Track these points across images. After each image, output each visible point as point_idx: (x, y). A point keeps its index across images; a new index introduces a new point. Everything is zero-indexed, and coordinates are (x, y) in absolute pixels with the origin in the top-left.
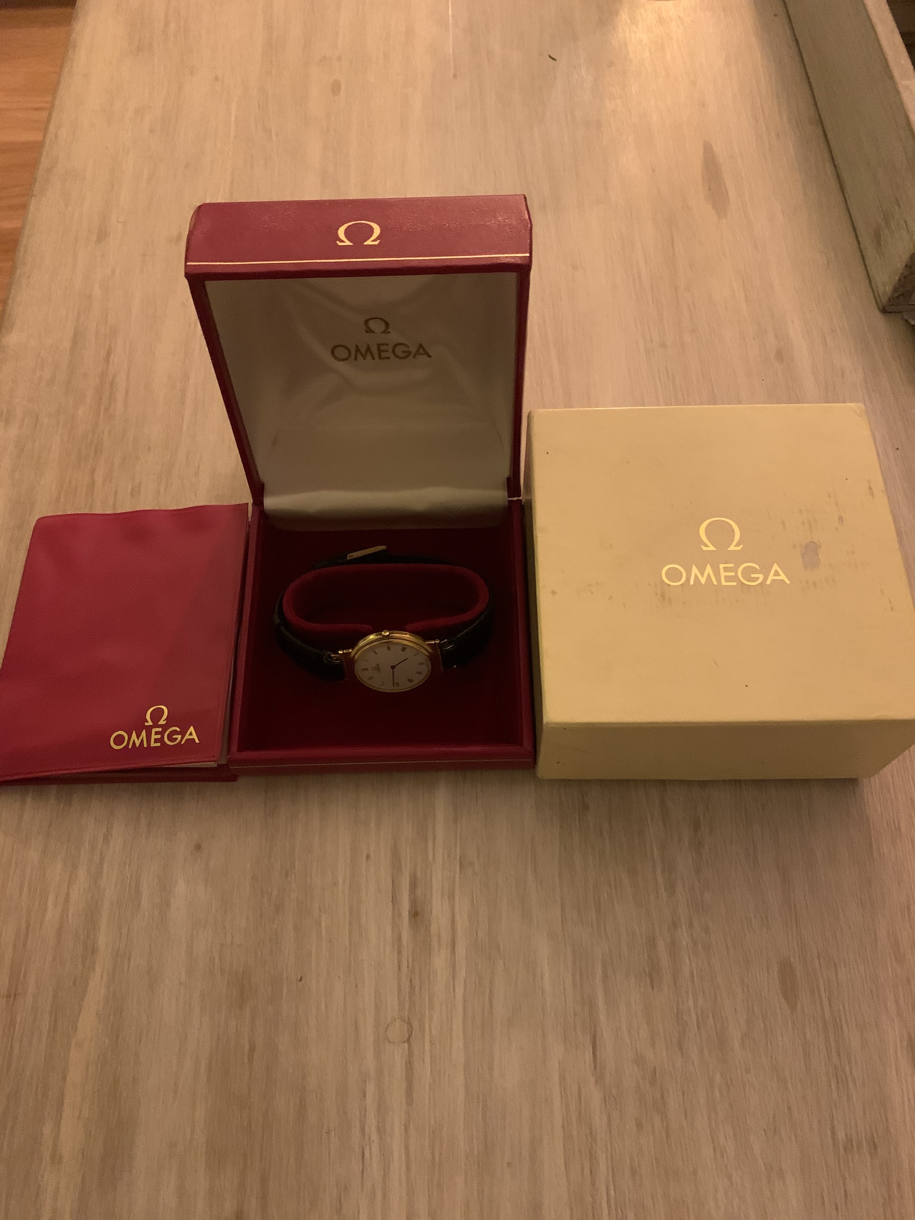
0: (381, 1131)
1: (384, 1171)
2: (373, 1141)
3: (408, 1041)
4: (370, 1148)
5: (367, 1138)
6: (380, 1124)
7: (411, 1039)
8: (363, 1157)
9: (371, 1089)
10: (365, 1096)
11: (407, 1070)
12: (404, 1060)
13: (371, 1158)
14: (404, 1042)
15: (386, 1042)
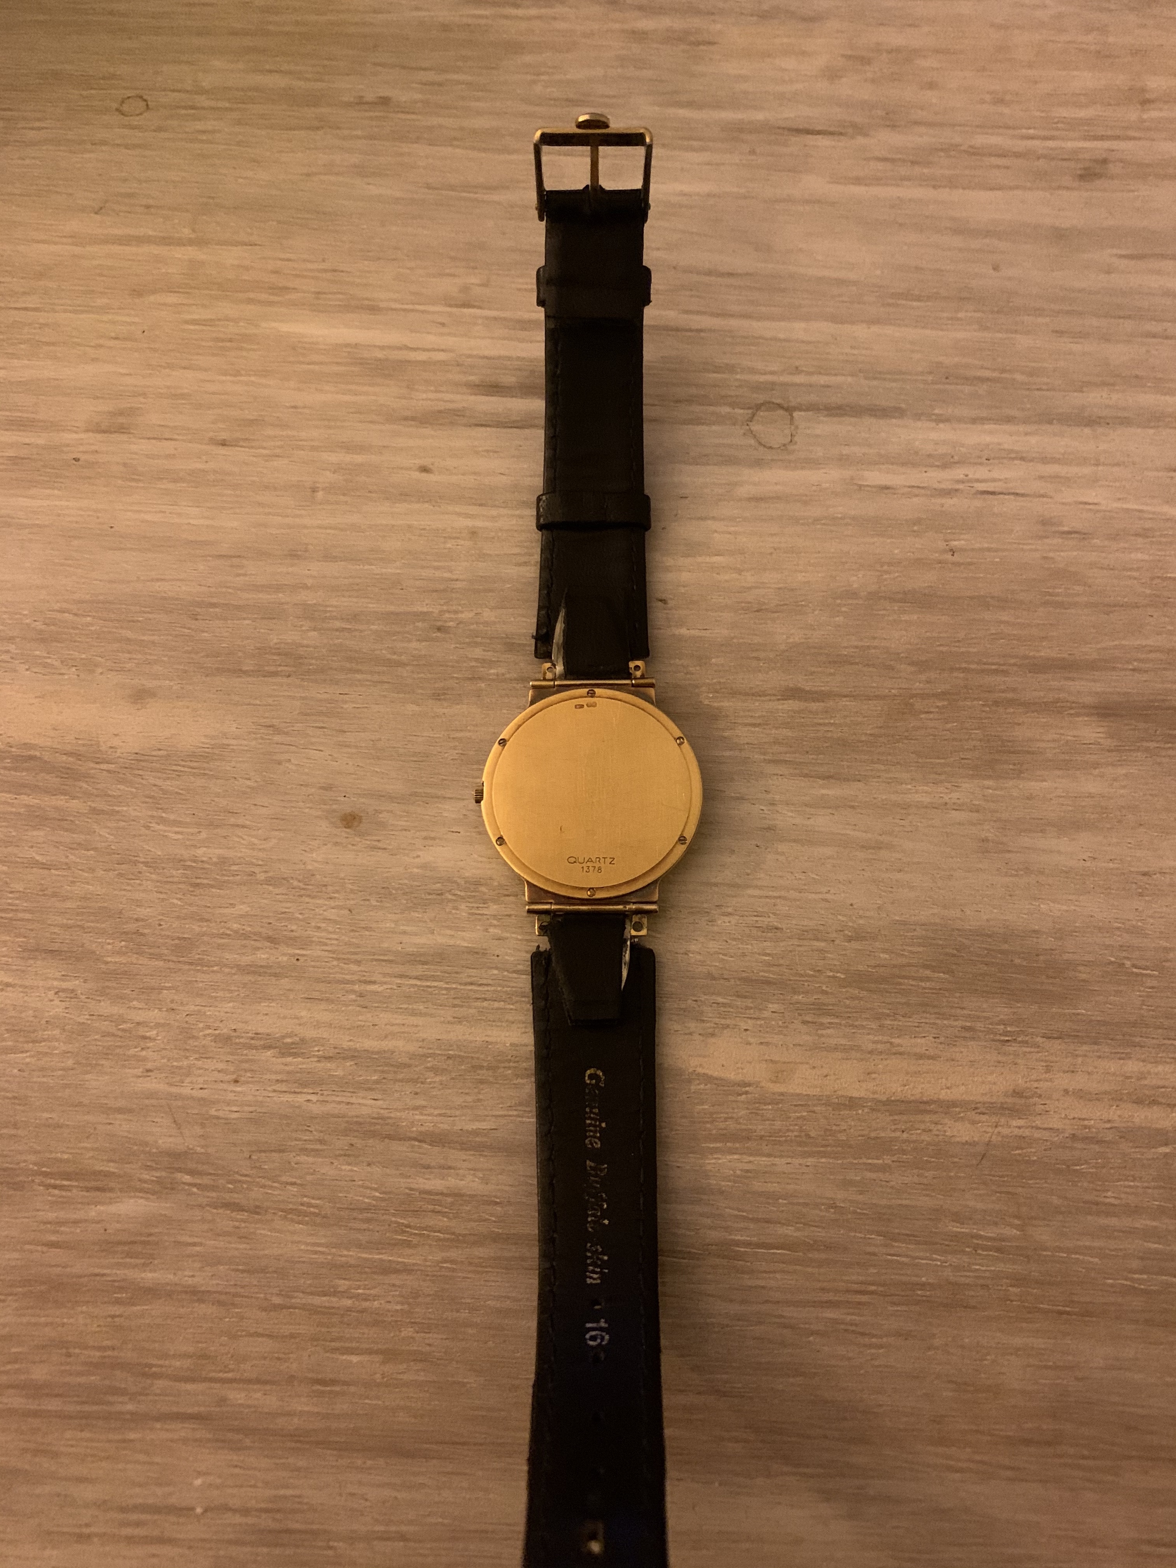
0: (947, 463)
1: (1013, 459)
2: (967, 476)
3: (790, 410)
4: (978, 481)
5: (961, 486)
6: (937, 463)
7: (786, 406)
8: (993, 493)
9: (875, 477)
10: (887, 488)
11: (842, 415)
12: (825, 419)
13: (994, 480)
14: (792, 418)
15: (791, 447)
